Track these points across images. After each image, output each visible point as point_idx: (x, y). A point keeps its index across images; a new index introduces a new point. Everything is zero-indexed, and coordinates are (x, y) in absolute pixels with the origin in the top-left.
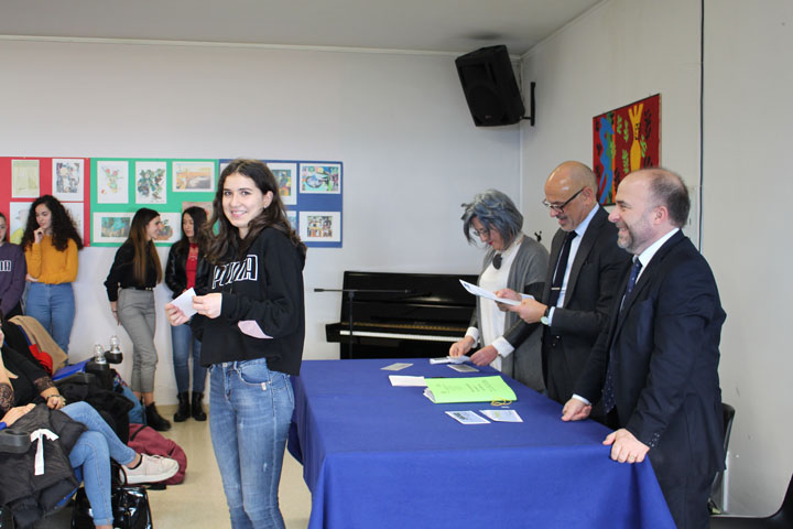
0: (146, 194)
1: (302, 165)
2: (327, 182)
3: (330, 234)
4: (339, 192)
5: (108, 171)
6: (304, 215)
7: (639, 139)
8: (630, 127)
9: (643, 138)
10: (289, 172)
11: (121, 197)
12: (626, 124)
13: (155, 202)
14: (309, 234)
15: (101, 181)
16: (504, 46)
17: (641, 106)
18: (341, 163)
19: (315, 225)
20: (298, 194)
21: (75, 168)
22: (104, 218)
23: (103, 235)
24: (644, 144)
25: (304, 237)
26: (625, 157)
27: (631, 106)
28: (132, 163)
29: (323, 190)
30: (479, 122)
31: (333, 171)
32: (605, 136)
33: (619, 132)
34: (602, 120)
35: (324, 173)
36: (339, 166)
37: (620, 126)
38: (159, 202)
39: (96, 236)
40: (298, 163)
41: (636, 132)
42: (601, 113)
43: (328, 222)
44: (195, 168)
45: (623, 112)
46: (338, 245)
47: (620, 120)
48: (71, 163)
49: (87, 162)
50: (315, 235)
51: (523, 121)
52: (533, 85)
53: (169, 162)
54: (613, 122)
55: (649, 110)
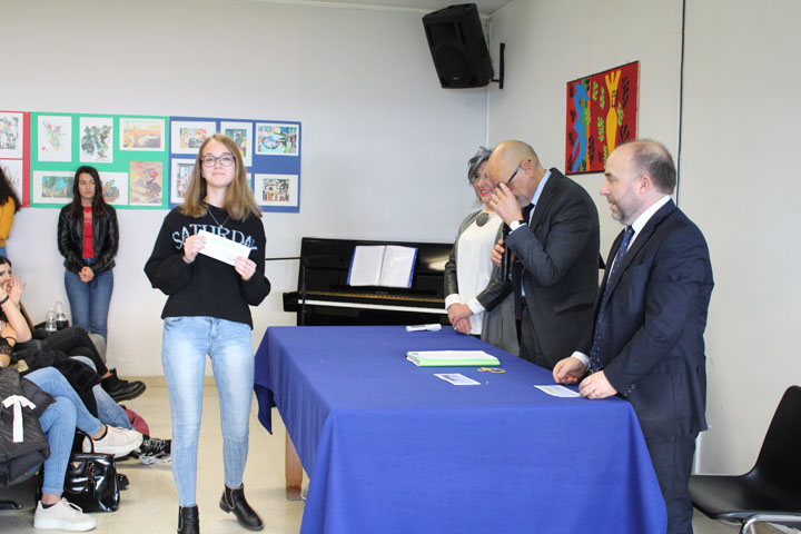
0: (91, 152)
1: (258, 125)
2: (285, 144)
3: (287, 198)
4: (297, 154)
5: (50, 126)
6: (260, 178)
7: (616, 106)
8: (607, 94)
9: (620, 105)
10: (244, 132)
11: (64, 155)
12: (603, 91)
13: (100, 161)
14: (265, 198)
15: (42, 137)
16: (474, 5)
17: (619, 73)
18: (300, 124)
19: (271, 189)
20: (254, 156)
21: (14, 122)
22: (44, 178)
23: (44, 195)
24: (620, 112)
25: (259, 200)
26: (600, 124)
27: (608, 72)
28: (76, 118)
29: (280, 151)
30: (446, 83)
31: (292, 131)
32: (580, 102)
33: (596, 99)
34: (577, 86)
35: (281, 134)
36: (297, 126)
37: (596, 93)
38: (105, 160)
39: (36, 197)
40: (254, 122)
42: (576, 78)
43: (285, 185)
44: (143, 125)
45: (599, 78)
46: (295, 210)
47: (596, 86)
48: (9, 117)
49: (27, 116)
50: (271, 199)
51: (491, 84)
52: (502, 46)
53: (116, 119)
54: (588, 88)
55: (626, 78)
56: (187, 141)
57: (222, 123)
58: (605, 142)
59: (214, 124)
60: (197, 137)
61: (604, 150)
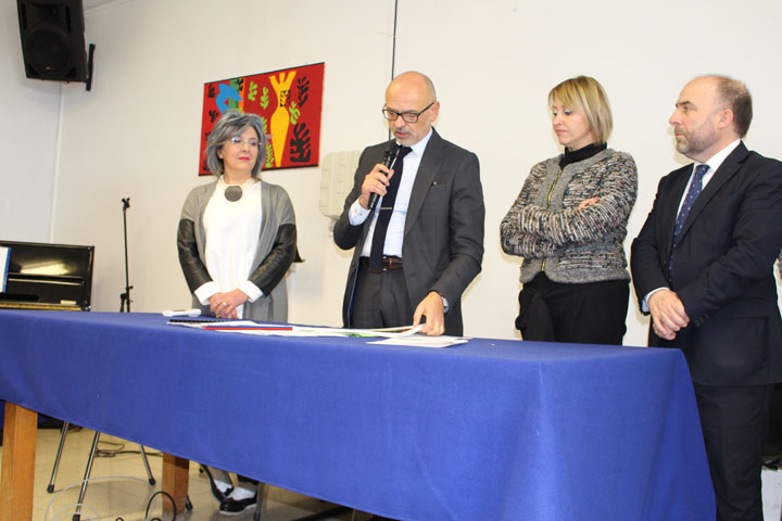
7: (288, 105)
8: (272, 94)
9: (294, 104)
12: (265, 91)
17: (293, 74)
24: (294, 110)
27: (276, 73)
30: (34, 73)
32: (227, 103)
33: (254, 99)
34: (221, 87)
42: (220, 79)
45: (262, 80)
52: (92, 47)
54: (241, 89)
55: (305, 78)
61: (268, 148)
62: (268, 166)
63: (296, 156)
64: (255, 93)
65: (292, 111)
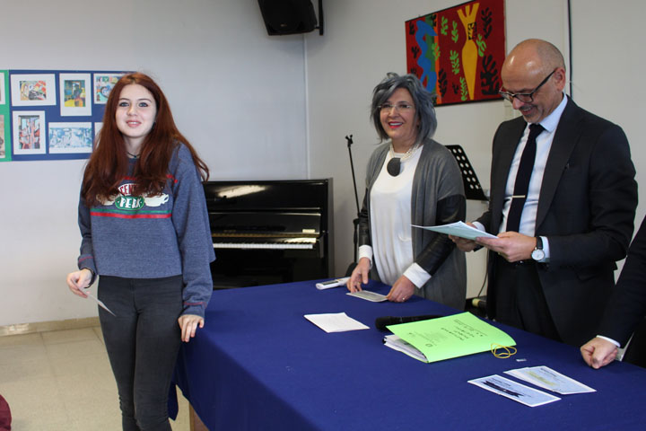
1: (96, 75)
7: (474, 38)
8: (461, 28)
9: (480, 37)
10: (82, 82)
12: (455, 25)
17: (476, 5)
20: (94, 107)
26: (454, 56)
27: (462, 6)
30: (273, 31)
32: (424, 39)
33: (446, 34)
34: (419, 22)
40: (92, 73)
41: (469, 33)
45: (451, 13)
47: (445, 21)
51: (313, 31)
54: (435, 25)
55: (487, 9)
56: (27, 94)
57: (61, 75)
58: (462, 74)
59: (53, 75)
60: (37, 89)
61: (462, 81)
62: (463, 99)
63: (487, 88)
64: (447, 27)
65: (480, 44)
